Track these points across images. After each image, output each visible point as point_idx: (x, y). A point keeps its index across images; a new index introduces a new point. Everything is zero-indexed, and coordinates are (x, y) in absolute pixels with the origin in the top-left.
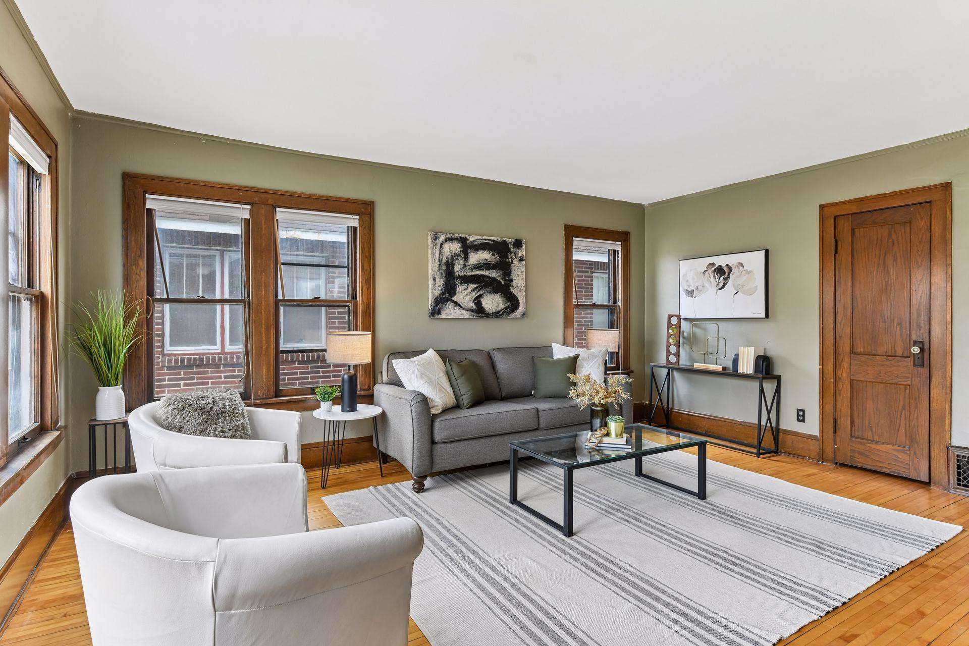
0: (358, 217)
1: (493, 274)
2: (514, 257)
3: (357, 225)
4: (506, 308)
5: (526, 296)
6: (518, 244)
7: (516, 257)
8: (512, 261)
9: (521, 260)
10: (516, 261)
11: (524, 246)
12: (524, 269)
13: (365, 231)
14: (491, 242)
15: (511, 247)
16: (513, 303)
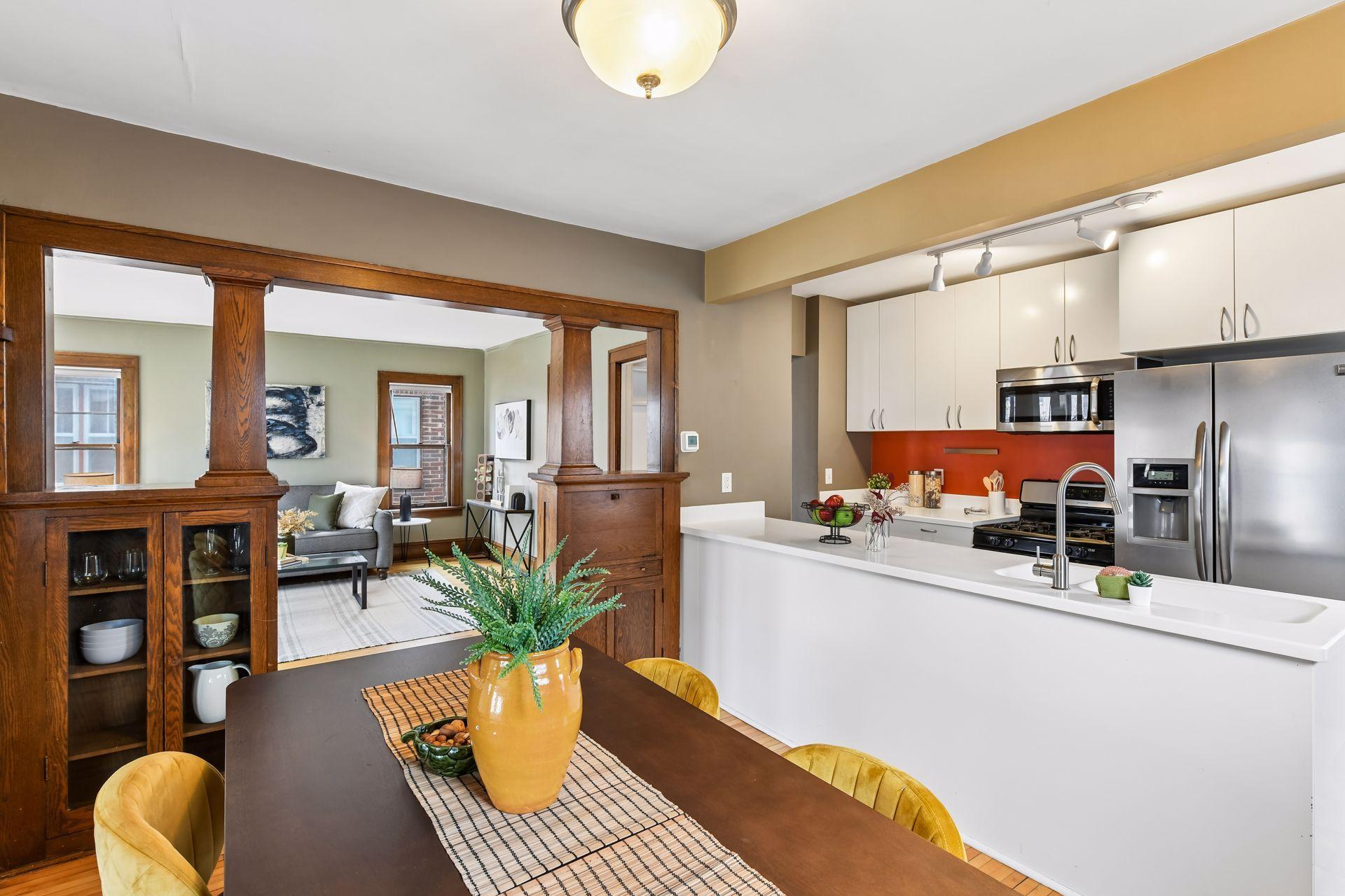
0: (120, 370)
1: (285, 418)
2: (310, 402)
3: (120, 378)
4: (300, 450)
5: (327, 439)
6: (315, 390)
7: (313, 403)
8: (308, 406)
9: (319, 405)
10: (313, 407)
11: (323, 393)
12: (324, 414)
13: (129, 383)
14: (281, 389)
15: (307, 394)
16: (309, 446)
